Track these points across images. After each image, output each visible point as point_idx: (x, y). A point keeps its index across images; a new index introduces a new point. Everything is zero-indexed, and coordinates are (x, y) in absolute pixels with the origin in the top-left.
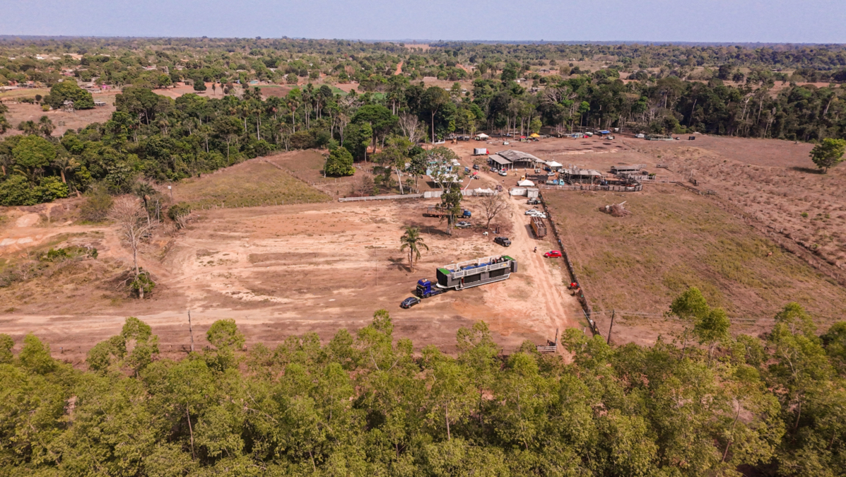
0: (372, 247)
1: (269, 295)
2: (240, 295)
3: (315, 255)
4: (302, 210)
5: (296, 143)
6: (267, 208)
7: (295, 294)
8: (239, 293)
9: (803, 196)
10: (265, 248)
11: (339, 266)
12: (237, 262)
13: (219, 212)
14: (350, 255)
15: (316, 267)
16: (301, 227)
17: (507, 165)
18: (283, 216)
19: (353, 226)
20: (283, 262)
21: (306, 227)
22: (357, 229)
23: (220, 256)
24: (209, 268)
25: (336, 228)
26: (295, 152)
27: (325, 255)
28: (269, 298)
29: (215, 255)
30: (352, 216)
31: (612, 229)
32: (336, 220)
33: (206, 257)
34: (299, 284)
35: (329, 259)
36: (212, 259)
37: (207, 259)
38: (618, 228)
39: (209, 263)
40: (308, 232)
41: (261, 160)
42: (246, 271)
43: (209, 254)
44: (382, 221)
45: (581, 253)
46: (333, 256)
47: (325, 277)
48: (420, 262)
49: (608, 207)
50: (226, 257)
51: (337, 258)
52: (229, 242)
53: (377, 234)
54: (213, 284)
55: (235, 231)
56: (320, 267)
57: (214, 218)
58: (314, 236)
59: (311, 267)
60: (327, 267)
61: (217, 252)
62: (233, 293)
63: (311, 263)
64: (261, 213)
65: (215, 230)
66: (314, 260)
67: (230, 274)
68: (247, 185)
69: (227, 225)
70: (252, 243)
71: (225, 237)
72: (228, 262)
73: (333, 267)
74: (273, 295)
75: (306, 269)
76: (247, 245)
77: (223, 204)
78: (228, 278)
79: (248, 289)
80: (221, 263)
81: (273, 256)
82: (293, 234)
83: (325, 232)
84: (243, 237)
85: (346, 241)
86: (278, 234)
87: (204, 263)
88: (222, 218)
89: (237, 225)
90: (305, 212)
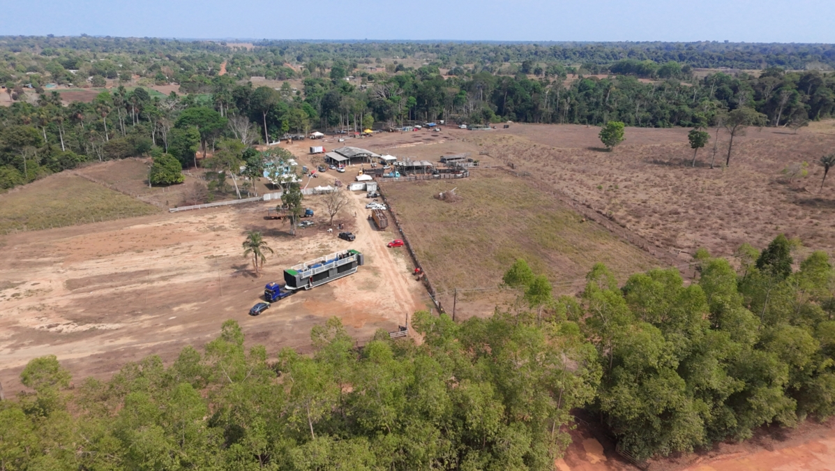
0: (213, 257)
1: (96, 322)
2: (59, 328)
3: (148, 272)
4: (126, 225)
5: (111, 152)
6: (84, 227)
7: (128, 318)
8: (57, 325)
9: (597, 172)
10: (85, 272)
11: (177, 281)
12: (51, 290)
13: (21, 236)
14: (188, 268)
15: (150, 285)
16: (128, 244)
17: (344, 161)
18: (104, 234)
19: (189, 236)
20: (109, 284)
21: (134, 243)
22: (194, 239)
23: (28, 286)
24: (15, 302)
25: (170, 241)
26: (110, 163)
27: (159, 271)
28: (96, 326)
29: (21, 286)
30: (186, 226)
31: (446, 214)
32: (169, 232)
33: (8, 290)
34: (131, 306)
35: (164, 274)
36: (17, 291)
37: (10, 292)
38: (452, 212)
39: (13, 296)
40: (137, 249)
41: (68, 173)
42: (64, 299)
43: (12, 286)
44: (221, 228)
45: (421, 239)
46: (169, 271)
47: (162, 294)
48: (266, 266)
49: (441, 194)
50: (36, 287)
51: (175, 273)
52: (37, 269)
53: (217, 243)
54: (21, 320)
55: (44, 257)
56: (155, 284)
57: (14, 244)
58: (145, 252)
59: (145, 286)
60: (163, 283)
61: (24, 283)
62: (50, 327)
63: (143, 282)
64: (76, 233)
65: (18, 258)
66: (147, 278)
67: (43, 305)
68: (55, 203)
69: (33, 250)
70: (68, 268)
71: (31, 265)
72: (39, 292)
73: (170, 282)
74: (101, 322)
75: (138, 288)
76: (62, 271)
77: (25, 226)
78: (40, 310)
79: (68, 319)
80: (30, 294)
81: (95, 279)
82: (119, 253)
83: (156, 246)
84: (55, 262)
85: (182, 253)
86: (99, 254)
87: (7, 298)
88: (26, 243)
89: (47, 249)
90: (131, 227)
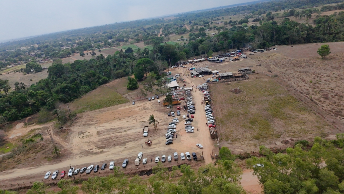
0: (142, 121)
1: (103, 149)
2: (93, 150)
3: (121, 128)
5: (118, 76)
6: (105, 109)
7: (112, 147)
10: (103, 128)
11: (129, 132)
12: (93, 135)
13: (87, 113)
14: (133, 126)
16: (117, 116)
18: (111, 112)
19: (137, 113)
20: (109, 133)
21: (119, 116)
25: (129, 115)
26: (118, 80)
27: (124, 128)
29: (85, 134)
30: (136, 108)
32: (130, 110)
33: (81, 135)
34: (114, 142)
35: (126, 129)
37: (82, 135)
38: (237, 98)
39: (82, 137)
40: (119, 118)
41: (104, 86)
42: (95, 139)
43: (82, 133)
44: (147, 109)
46: (127, 128)
47: (124, 138)
49: (233, 90)
50: (89, 134)
51: (129, 128)
52: (90, 126)
53: (144, 116)
54: (83, 147)
55: (93, 121)
56: (122, 133)
57: (85, 116)
58: (122, 119)
59: (120, 134)
60: (125, 133)
61: (86, 132)
62: (90, 150)
63: (119, 132)
64: (103, 111)
65: (85, 122)
67: (90, 141)
68: (99, 99)
69: (90, 119)
70: (98, 126)
71: (89, 125)
72: (89, 136)
73: (127, 133)
74: (105, 149)
75: (117, 135)
76: (96, 127)
77: (89, 109)
78: (89, 143)
79: (96, 147)
80: (87, 136)
81: (106, 131)
82: (113, 120)
83: (125, 117)
84: (95, 124)
85: (133, 120)
86: (108, 120)
87: (81, 138)
88: (89, 116)
89: (94, 118)
90: (119, 109)
